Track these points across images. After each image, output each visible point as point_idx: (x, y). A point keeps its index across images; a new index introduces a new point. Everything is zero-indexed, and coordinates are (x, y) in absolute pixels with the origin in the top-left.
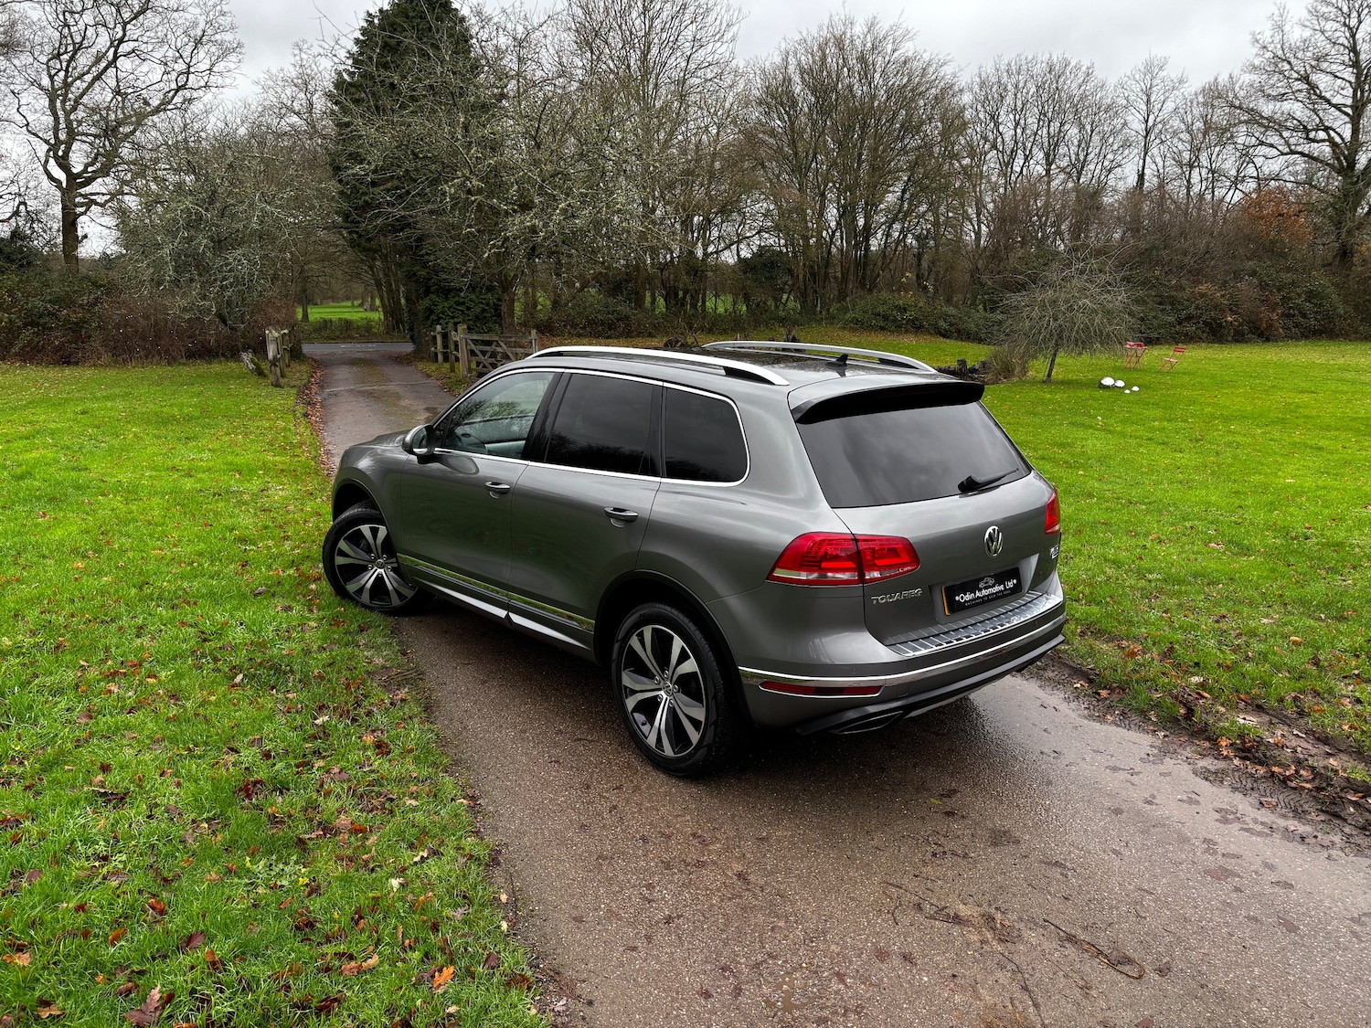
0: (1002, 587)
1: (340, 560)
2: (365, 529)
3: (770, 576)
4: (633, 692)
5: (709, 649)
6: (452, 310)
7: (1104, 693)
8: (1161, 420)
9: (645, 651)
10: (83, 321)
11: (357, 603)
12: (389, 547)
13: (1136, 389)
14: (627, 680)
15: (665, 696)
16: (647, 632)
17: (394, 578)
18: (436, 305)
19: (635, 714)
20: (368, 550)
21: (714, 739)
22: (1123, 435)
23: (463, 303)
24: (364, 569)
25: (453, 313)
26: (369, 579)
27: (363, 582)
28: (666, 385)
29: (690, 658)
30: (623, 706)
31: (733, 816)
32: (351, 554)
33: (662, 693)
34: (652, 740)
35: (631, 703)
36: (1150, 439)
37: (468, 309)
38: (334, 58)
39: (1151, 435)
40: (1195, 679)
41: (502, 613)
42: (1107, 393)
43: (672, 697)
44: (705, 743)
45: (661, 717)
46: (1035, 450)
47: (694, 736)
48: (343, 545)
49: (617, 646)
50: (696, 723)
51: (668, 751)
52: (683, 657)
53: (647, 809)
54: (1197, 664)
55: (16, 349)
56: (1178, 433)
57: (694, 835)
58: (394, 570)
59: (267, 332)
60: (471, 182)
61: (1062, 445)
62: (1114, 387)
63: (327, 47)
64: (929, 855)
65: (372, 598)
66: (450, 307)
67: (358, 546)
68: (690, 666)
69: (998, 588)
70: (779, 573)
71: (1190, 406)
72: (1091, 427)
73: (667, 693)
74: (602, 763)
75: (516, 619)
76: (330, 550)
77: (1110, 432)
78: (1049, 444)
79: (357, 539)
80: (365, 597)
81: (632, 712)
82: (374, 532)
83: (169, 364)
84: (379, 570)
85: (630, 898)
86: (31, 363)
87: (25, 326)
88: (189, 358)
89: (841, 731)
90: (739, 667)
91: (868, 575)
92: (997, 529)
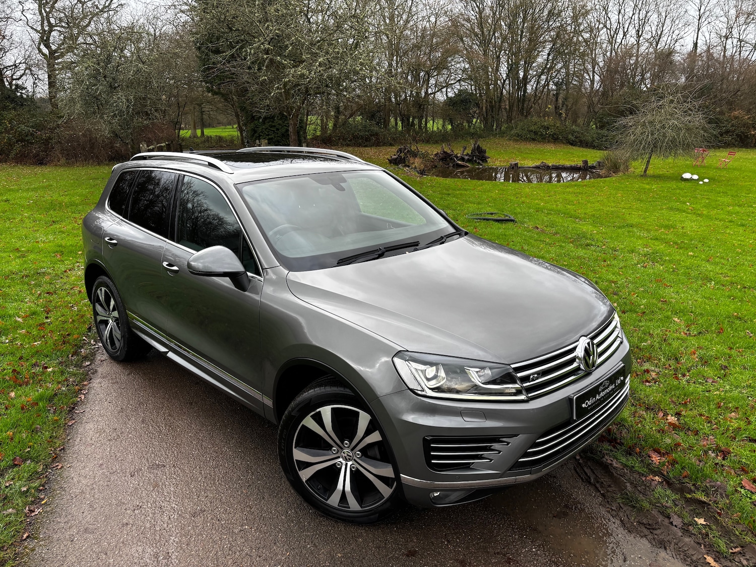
6: (267, 130)
8: (733, 205)
10: (50, 138)
13: (706, 180)
18: (258, 128)
22: (709, 217)
23: (275, 126)
25: (268, 132)
36: (731, 221)
37: (278, 129)
39: (730, 218)
42: (689, 184)
46: (648, 231)
55: (12, 155)
56: (749, 216)
61: (667, 227)
62: (691, 180)
66: (267, 128)
71: (748, 194)
72: (684, 211)
77: (699, 215)
78: (657, 226)
83: (99, 164)
86: (21, 164)
87: (17, 142)
88: (110, 161)
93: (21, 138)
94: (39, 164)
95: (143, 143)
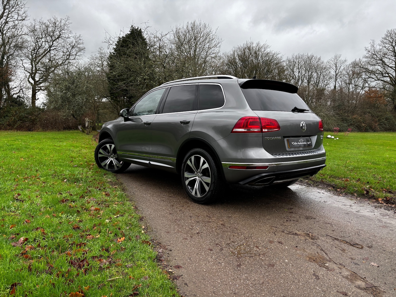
0: (306, 143)
1: (100, 156)
2: (108, 146)
3: (232, 132)
4: (188, 178)
7: (338, 190)
9: (192, 164)
10: (35, 119)
11: (104, 169)
12: (115, 151)
13: (338, 138)
14: (186, 175)
15: (198, 178)
16: (193, 158)
17: (115, 161)
19: (188, 186)
20: (109, 152)
21: (214, 188)
22: (335, 147)
24: (107, 158)
26: (108, 162)
27: (106, 162)
28: (200, 84)
29: (206, 163)
30: (185, 183)
31: (220, 212)
32: (103, 153)
33: (197, 177)
34: (193, 193)
35: (187, 182)
36: (343, 148)
38: (109, 43)
40: (368, 186)
41: (147, 162)
42: (329, 139)
43: (200, 178)
44: (210, 190)
45: (197, 186)
47: (207, 188)
48: (101, 151)
49: (183, 165)
50: (207, 184)
51: (199, 195)
52: (204, 163)
53: (191, 211)
54: (368, 182)
55: (15, 127)
56: (352, 147)
57: (207, 216)
58: (116, 159)
59: (86, 119)
60: (145, 77)
62: (331, 138)
63: (107, 40)
64: (285, 221)
65: (109, 168)
67: (105, 151)
68: (206, 165)
69: (304, 143)
70: (236, 130)
73: (199, 177)
74: (177, 201)
75: (152, 163)
76: (97, 152)
77: (331, 146)
79: (105, 149)
80: (107, 167)
81: (187, 185)
82: (111, 146)
83: (58, 131)
84: (111, 159)
85: (185, 228)
86: (19, 131)
87: (19, 120)
88: (64, 129)
89: (254, 183)
90: (222, 163)
91: (264, 130)
92: (304, 123)
93: (21, 119)
94: (29, 131)
95: (87, 118)
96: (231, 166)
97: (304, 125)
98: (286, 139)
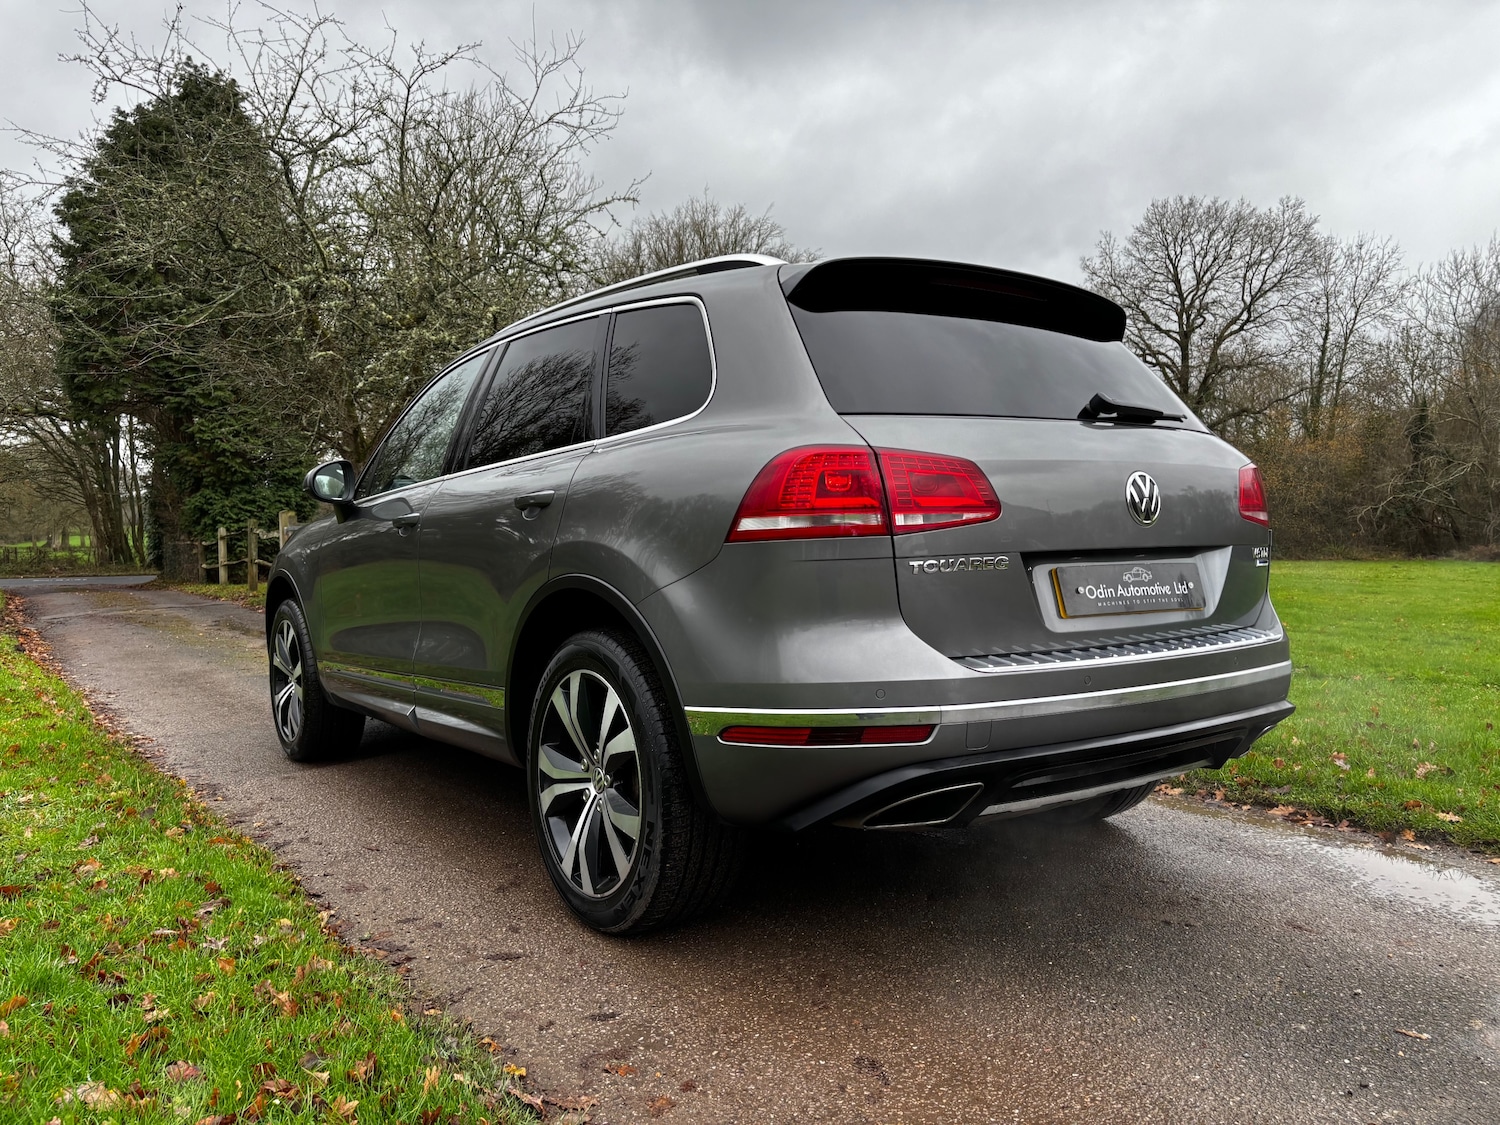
0: (1166, 589)
3: (733, 535)
4: (551, 783)
5: (645, 687)
9: (571, 713)
14: (548, 761)
15: (593, 792)
16: (574, 683)
29: (626, 727)
30: (538, 806)
33: (590, 785)
34: (567, 864)
35: (545, 803)
41: (407, 710)
43: (601, 794)
47: (623, 866)
49: (535, 709)
51: (587, 887)
52: (618, 725)
68: (627, 742)
69: (1157, 589)
70: (748, 524)
73: (596, 785)
75: (422, 713)
81: (547, 817)
89: (867, 823)
90: (686, 708)
91: (900, 520)
92: (1148, 478)
96: (732, 730)
97: (1146, 493)
98: (1041, 574)
